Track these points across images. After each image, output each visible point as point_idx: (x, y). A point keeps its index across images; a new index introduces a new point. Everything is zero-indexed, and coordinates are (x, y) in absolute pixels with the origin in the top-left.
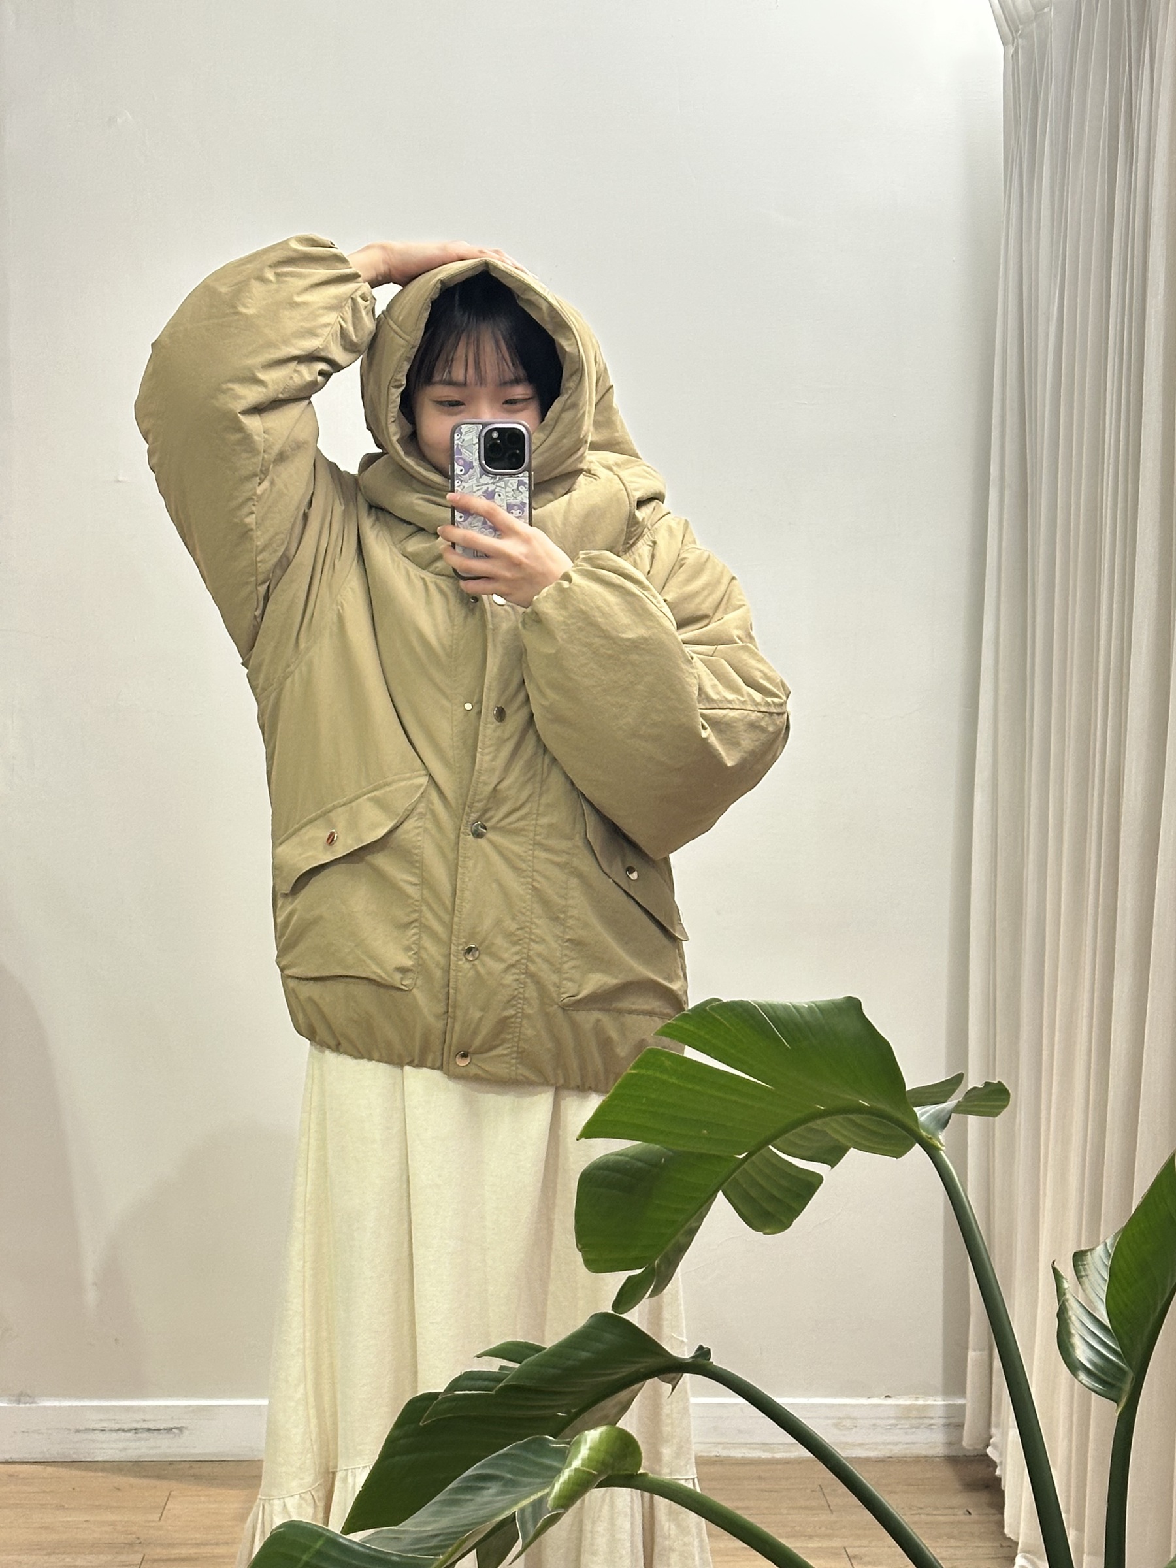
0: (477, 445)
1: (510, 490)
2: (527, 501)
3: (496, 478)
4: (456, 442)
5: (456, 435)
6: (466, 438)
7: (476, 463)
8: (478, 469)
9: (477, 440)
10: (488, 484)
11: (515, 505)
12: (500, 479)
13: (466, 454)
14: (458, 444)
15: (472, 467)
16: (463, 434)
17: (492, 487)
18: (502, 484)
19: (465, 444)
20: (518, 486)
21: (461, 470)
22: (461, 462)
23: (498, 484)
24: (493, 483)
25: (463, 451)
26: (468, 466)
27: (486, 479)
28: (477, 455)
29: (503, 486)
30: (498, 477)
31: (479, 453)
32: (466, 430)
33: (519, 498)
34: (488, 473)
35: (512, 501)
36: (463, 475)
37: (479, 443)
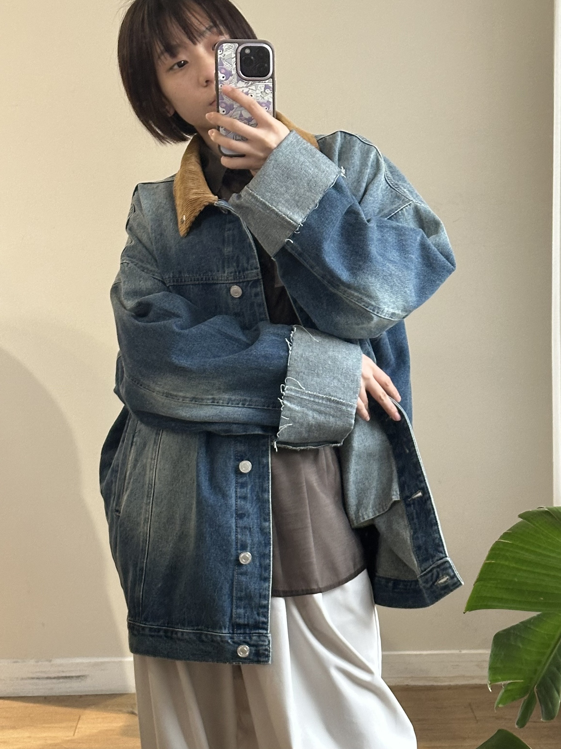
0: (235, 59)
1: (260, 92)
2: (271, 100)
3: (248, 84)
4: (219, 56)
5: (219, 51)
6: (226, 53)
7: (234, 72)
8: (236, 76)
9: (235, 55)
10: (243, 87)
11: (263, 103)
12: (252, 84)
13: (226, 65)
14: (220, 58)
15: (232, 75)
16: (224, 49)
17: (246, 90)
18: (253, 87)
19: (225, 57)
20: (265, 89)
21: (223, 77)
22: (223, 71)
23: (250, 88)
24: (247, 87)
25: (225, 63)
26: (228, 74)
27: (241, 84)
28: (235, 66)
29: (254, 89)
30: (250, 82)
31: (236, 64)
32: (227, 47)
33: (266, 98)
34: (242, 79)
35: (261, 100)
36: (226, 80)
37: (236, 57)
